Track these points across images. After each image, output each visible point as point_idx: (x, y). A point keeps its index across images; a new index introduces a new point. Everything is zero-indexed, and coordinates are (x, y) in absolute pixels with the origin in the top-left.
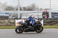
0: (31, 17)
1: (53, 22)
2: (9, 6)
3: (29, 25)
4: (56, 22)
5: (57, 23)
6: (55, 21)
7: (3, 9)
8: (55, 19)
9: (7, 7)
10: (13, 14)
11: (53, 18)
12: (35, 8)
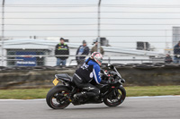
0: (93, 60)
1: (12, 77)
3: (87, 82)
4: (20, 80)
5: (23, 83)
6: (17, 77)
8: (17, 70)
11: (10, 67)
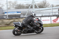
2: (19, 4)
7: (13, 7)
9: (18, 5)
10: (27, 12)
12: (46, 5)
